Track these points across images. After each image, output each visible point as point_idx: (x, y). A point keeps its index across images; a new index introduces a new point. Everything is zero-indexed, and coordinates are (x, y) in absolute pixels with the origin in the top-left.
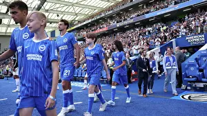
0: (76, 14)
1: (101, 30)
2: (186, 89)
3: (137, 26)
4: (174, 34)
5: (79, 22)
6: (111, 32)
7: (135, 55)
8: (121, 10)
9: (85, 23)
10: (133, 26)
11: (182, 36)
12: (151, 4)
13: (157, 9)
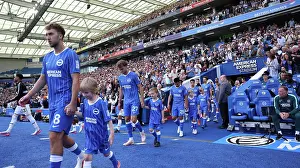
0: (89, 30)
1: (122, 52)
2: (234, 130)
3: (170, 48)
4: (218, 60)
5: (93, 40)
6: (136, 56)
7: (168, 85)
8: (150, 26)
9: (100, 42)
10: (165, 47)
11: (229, 61)
12: (189, 18)
13: (197, 26)
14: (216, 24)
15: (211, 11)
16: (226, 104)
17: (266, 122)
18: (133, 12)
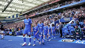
0: (23, 9)
1: (32, 15)
2: (64, 38)
3: (46, 14)
4: (59, 18)
5: (24, 12)
6: (36, 17)
8: (40, 8)
9: (26, 13)
10: (44, 14)
11: (62, 18)
12: (51, 6)
13: (54, 8)
14: (59, 8)
15: (57, 4)
16: (62, 30)
17: (73, 35)
18: (35, 4)
